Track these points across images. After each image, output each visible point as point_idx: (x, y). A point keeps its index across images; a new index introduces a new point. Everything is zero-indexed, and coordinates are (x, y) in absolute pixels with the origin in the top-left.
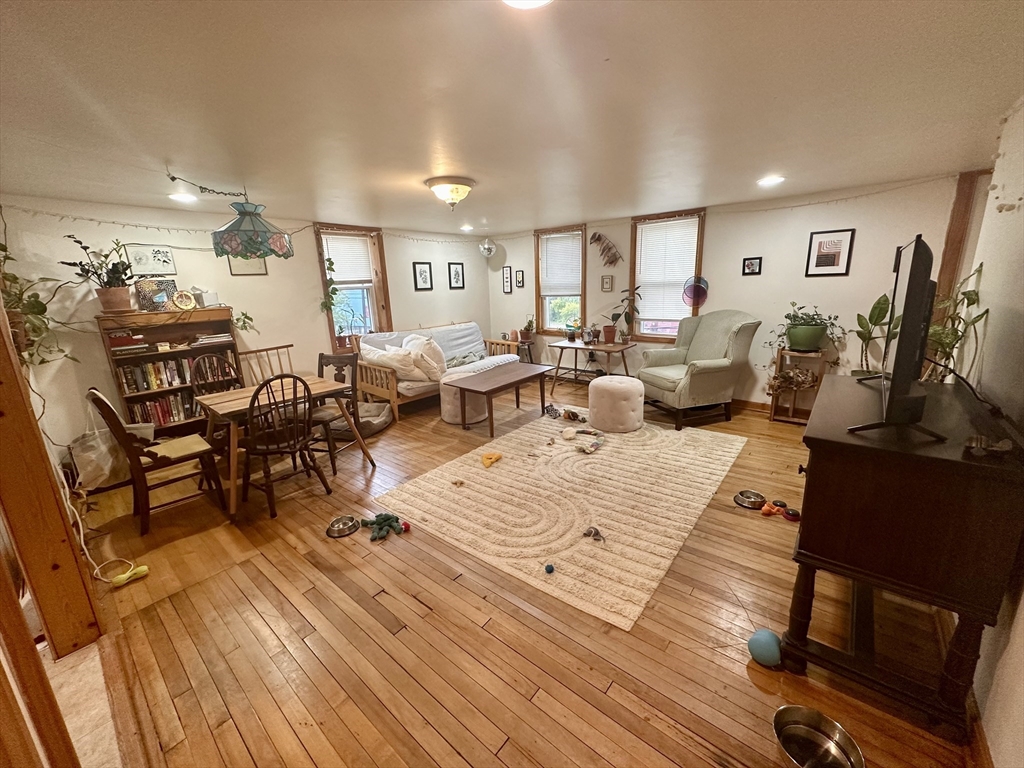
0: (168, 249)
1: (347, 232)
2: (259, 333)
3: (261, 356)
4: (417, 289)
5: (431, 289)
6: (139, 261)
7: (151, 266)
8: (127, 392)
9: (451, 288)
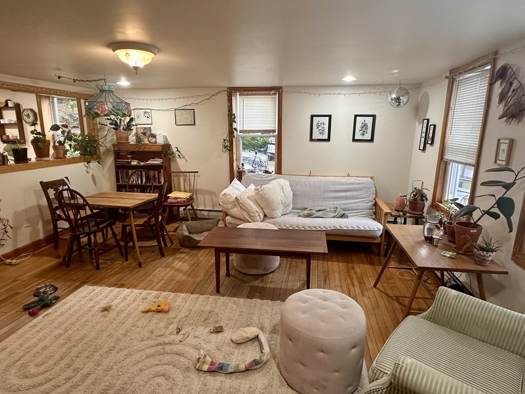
0: (149, 111)
1: (254, 92)
2: (187, 161)
3: (186, 176)
4: (311, 139)
5: (328, 140)
6: (138, 117)
7: (142, 120)
8: (121, 182)
9: (354, 140)
